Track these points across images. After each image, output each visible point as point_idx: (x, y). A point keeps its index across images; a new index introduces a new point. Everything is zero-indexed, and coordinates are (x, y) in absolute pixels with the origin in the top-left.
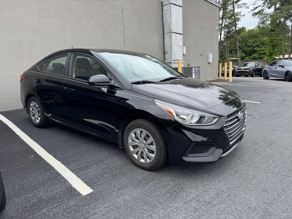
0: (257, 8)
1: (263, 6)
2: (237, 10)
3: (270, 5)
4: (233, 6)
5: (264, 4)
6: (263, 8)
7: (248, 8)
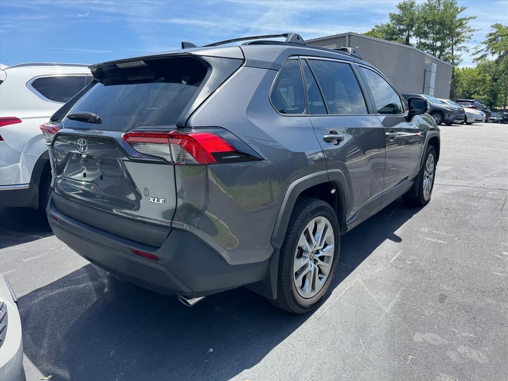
0: (479, 52)
1: (487, 51)
2: (455, 53)
3: (494, 51)
4: (452, 47)
5: (488, 48)
6: (487, 52)
7: (468, 51)
